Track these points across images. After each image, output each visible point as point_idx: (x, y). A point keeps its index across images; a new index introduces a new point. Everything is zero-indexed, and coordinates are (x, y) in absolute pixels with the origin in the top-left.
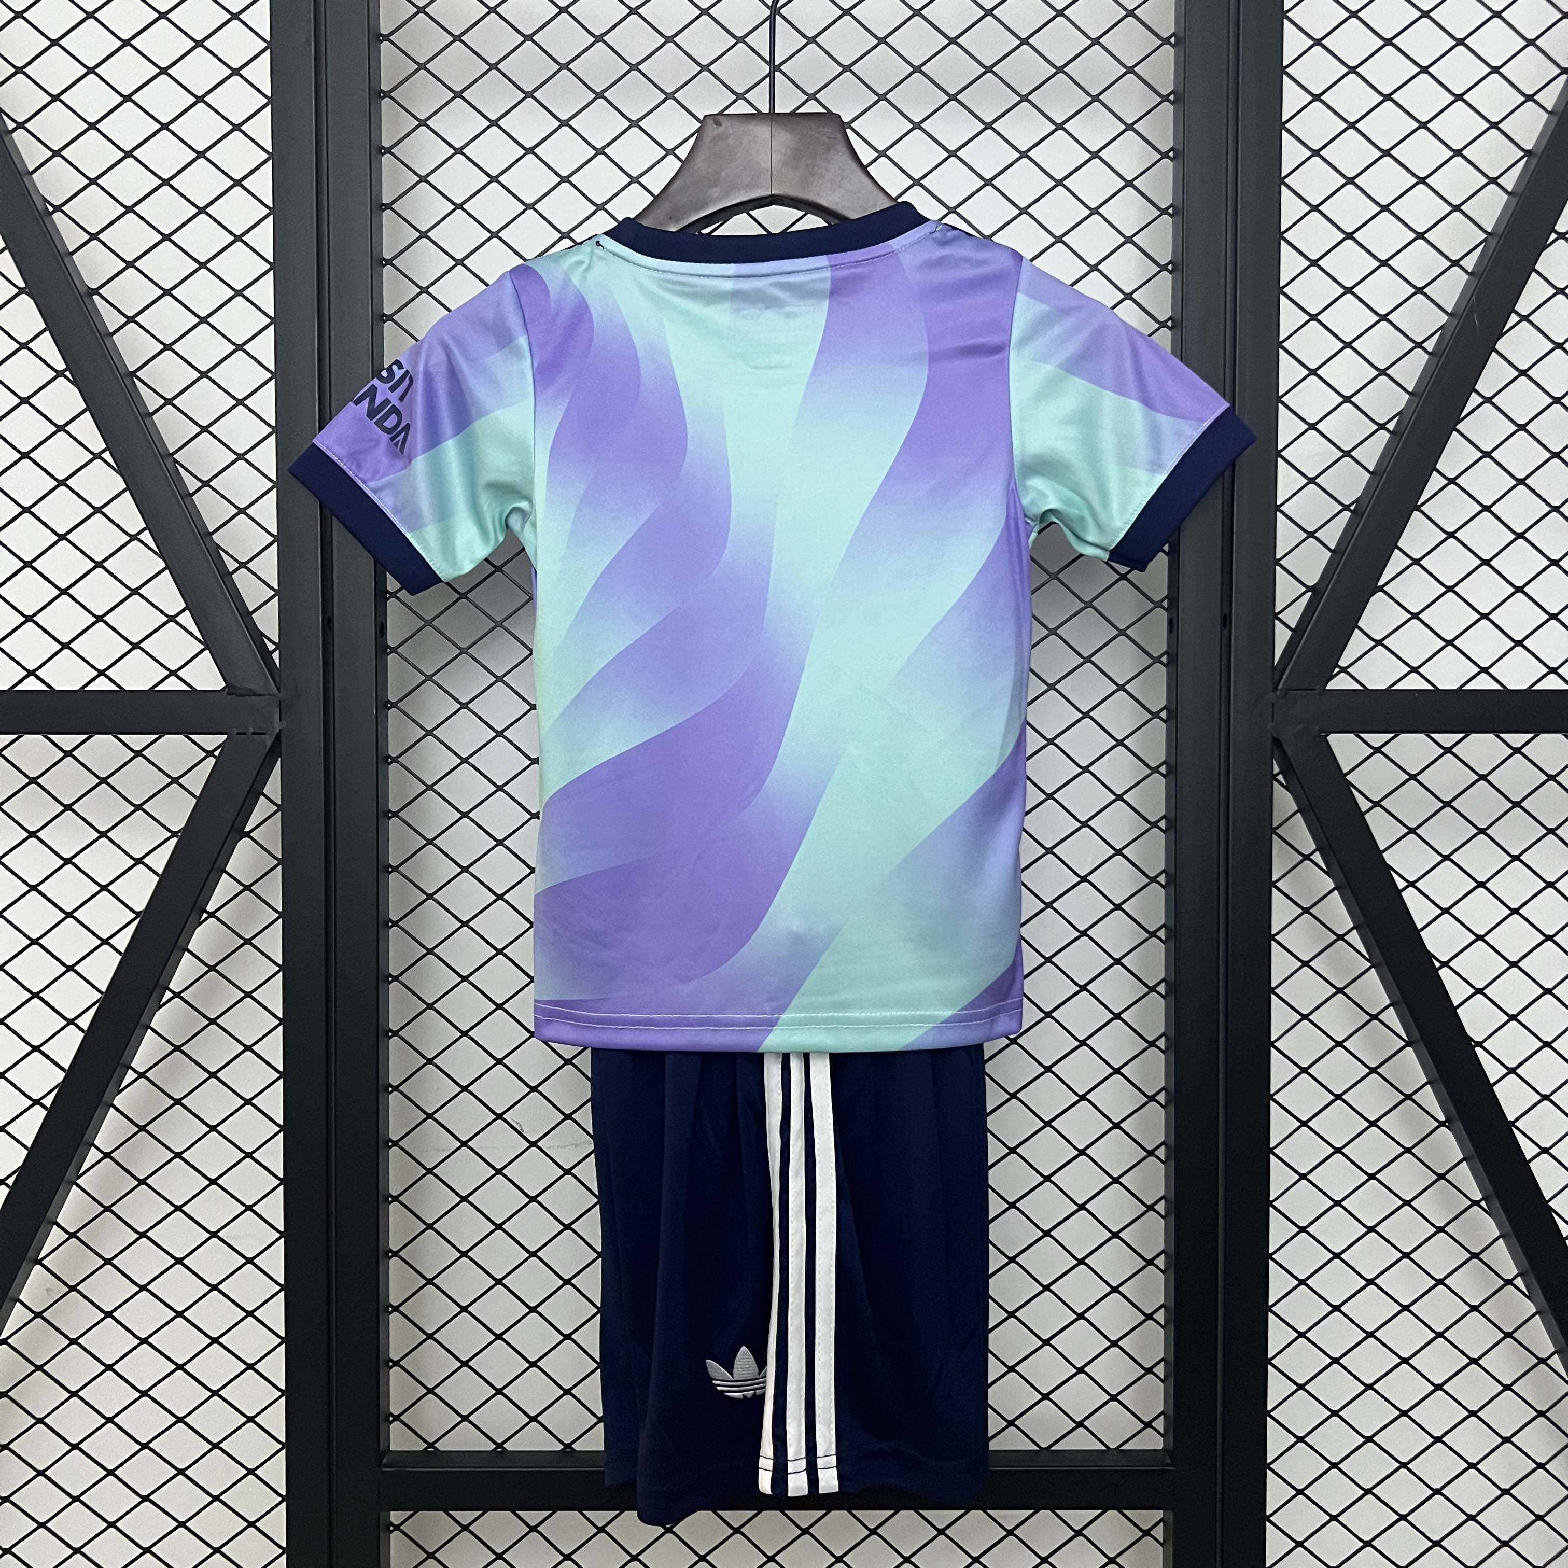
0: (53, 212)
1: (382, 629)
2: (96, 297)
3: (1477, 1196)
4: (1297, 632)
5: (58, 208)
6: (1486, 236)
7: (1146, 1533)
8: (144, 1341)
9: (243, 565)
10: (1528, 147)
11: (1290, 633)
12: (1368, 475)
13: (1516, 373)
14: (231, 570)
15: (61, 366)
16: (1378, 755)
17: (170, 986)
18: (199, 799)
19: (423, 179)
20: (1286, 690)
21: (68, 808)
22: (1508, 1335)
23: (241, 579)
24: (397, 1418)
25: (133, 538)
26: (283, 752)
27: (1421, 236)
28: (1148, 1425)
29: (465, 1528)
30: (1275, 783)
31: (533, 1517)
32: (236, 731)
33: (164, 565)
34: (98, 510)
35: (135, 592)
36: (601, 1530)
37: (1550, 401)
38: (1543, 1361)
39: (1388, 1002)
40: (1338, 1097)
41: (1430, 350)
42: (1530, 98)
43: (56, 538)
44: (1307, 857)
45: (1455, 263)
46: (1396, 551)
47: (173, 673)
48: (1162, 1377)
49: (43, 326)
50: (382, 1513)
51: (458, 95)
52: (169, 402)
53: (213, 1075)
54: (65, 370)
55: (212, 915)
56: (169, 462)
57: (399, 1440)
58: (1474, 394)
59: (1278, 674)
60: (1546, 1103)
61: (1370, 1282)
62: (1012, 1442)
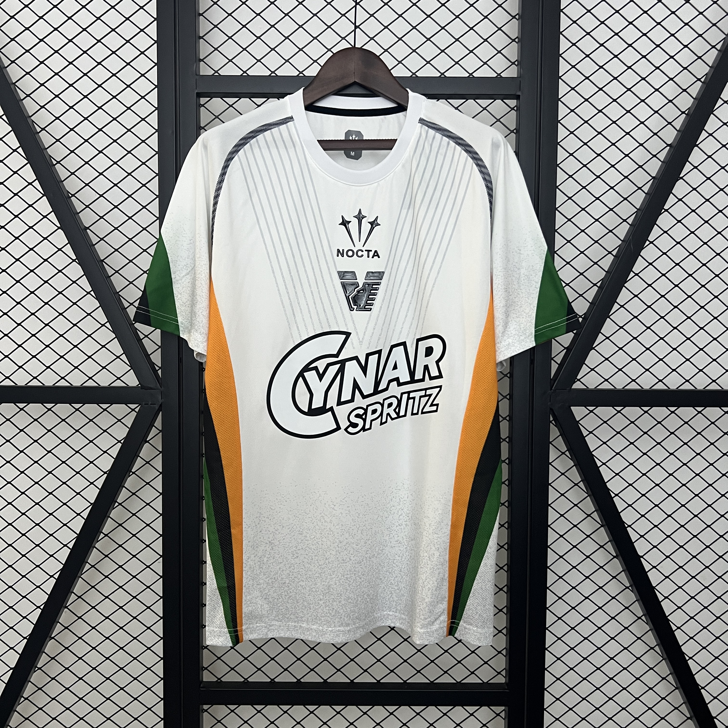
0: (71, 197)
2: (88, 230)
3: (628, 585)
4: (561, 365)
5: (73, 195)
6: (636, 210)
7: (498, 715)
8: (107, 638)
9: (146, 336)
10: (654, 175)
11: (558, 365)
12: (589, 304)
13: (648, 264)
14: (141, 338)
15: (74, 258)
16: (592, 413)
17: (118, 501)
18: (130, 429)
20: (555, 390)
21: (77, 431)
22: (639, 638)
23: (145, 341)
24: (206, 669)
25: (103, 325)
26: (163, 411)
27: (611, 210)
28: (499, 673)
29: (232, 711)
30: (551, 424)
31: (259, 707)
32: (144, 403)
33: (115, 336)
34: (89, 314)
35: (103, 346)
36: (285, 712)
37: (661, 275)
38: (652, 648)
39: (594, 510)
40: (575, 547)
41: (614, 255)
42: (655, 156)
43: (72, 325)
44: (563, 453)
45: (625, 220)
46: (600, 334)
47: (119, 378)
48: (505, 654)
49: (68, 242)
50: (201, 706)
52: (117, 272)
53: (134, 535)
54: (76, 259)
55: (134, 473)
56: (117, 295)
57: (207, 677)
58: (631, 272)
59: (552, 382)
60: (655, 549)
61: (586, 618)
62: (446, 679)
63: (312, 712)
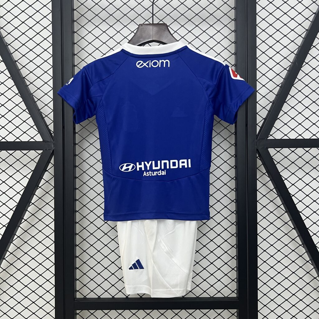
1: (74, 129)
2: (17, 62)
3: (301, 244)
5: (9, 45)
6: (298, 47)
7: (233, 314)
8: (26, 275)
9: (46, 116)
10: (307, 29)
11: (260, 128)
12: (275, 96)
13: (305, 75)
14: (44, 117)
15: (10, 76)
16: (279, 153)
17: (32, 202)
18: (37, 163)
19: (83, 38)
20: (259, 140)
21: (11, 166)
22: (308, 273)
23: (46, 119)
24: (78, 291)
25: (24, 111)
26: (54, 154)
27: (285, 47)
28: (233, 292)
29: (92, 314)
30: (257, 159)
31: (106, 311)
32: (45, 150)
33: (30, 116)
34: (17, 105)
35: (24, 121)
36: (120, 314)
37: (313, 80)
38: (315, 278)
39: (281, 203)
40: (272, 223)
41: (288, 70)
42: (307, 19)
43: (8, 111)
44: (264, 174)
45: (293, 52)
46: (281, 111)
47: (32, 138)
48: (236, 281)
49: (6, 68)
50: (75, 311)
51: (90, 21)
52: (31, 83)
53: (40, 220)
55: (40, 187)
56: (31, 95)
57: (78, 295)
58: (297, 79)
59: (257, 136)
60: (315, 224)
61: (279, 262)
62: (205, 295)
63: (134, 314)
